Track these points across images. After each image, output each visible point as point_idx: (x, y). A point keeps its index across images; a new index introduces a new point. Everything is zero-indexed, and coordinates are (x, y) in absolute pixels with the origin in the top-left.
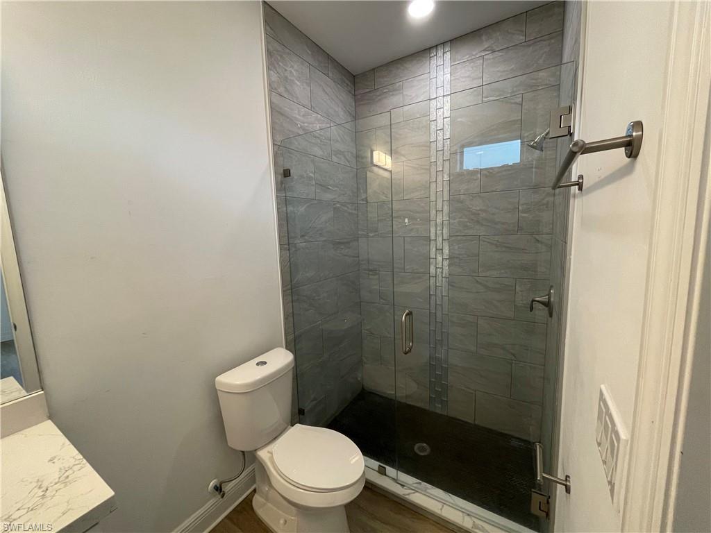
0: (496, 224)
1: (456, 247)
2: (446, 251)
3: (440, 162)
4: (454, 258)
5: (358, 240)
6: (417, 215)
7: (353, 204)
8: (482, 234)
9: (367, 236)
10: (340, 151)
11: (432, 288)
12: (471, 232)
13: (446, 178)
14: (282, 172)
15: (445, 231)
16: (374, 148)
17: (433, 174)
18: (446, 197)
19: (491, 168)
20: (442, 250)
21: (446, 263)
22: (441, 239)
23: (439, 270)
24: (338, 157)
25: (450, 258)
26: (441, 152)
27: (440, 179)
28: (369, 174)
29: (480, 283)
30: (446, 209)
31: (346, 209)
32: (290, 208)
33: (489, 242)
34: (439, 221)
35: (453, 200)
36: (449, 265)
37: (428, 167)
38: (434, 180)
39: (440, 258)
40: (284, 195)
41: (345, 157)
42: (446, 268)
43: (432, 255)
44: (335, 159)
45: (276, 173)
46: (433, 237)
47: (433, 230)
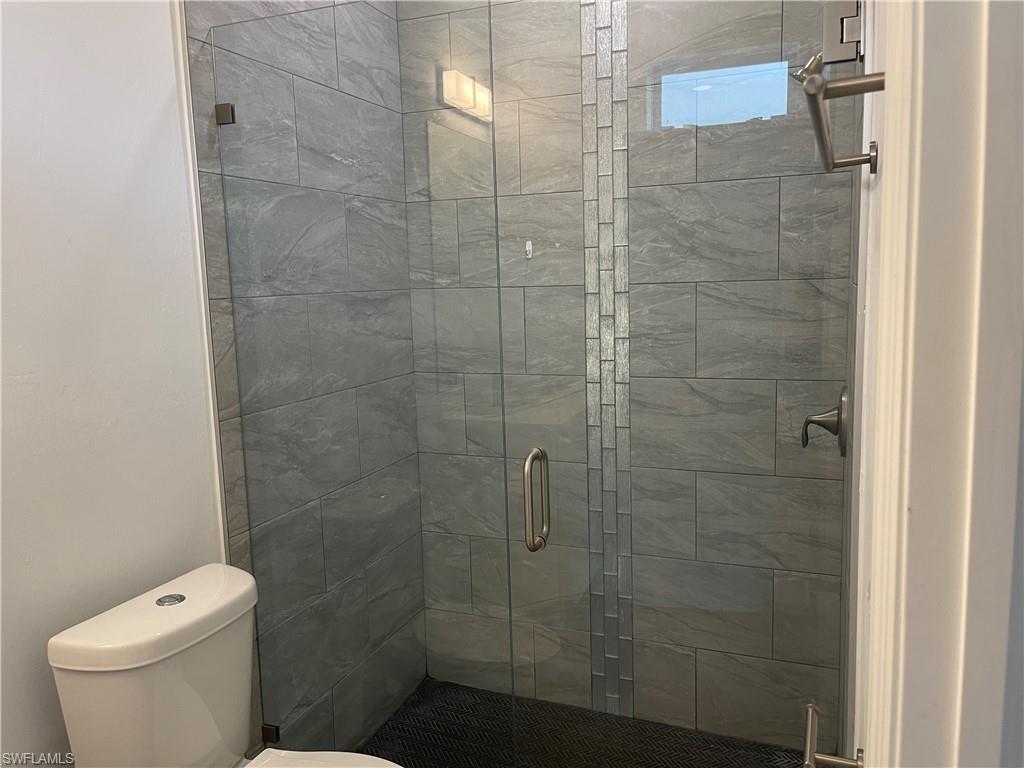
0: (733, 254)
1: (646, 311)
2: (623, 319)
3: (604, 106)
4: (640, 336)
5: (409, 296)
6: (555, 231)
7: (394, 202)
8: (703, 279)
9: (431, 285)
10: (361, 66)
11: (593, 410)
12: (675, 274)
13: (620, 144)
14: (211, 110)
15: (621, 271)
16: (445, 62)
17: (591, 134)
18: (621, 192)
19: (720, 127)
20: (614, 317)
21: (623, 348)
22: (609, 292)
23: (607, 366)
24: (354, 82)
25: (632, 336)
26: (608, 83)
27: (605, 148)
28: (432, 129)
29: (701, 395)
30: (621, 220)
31: (377, 213)
32: (234, 206)
33: (718, 298)
34: (605, 247)
35: (636, 199)
36: (631, 354)
37: (578, 118)
38: (593, 149)
39: (608, 338)
40: (219, 171)
41: (371, 80)
42: (622, 361)
43: (592, 332)
44: (347, 85)
45: (197, 112)
46: (591, 288)
47: (591, 269)
